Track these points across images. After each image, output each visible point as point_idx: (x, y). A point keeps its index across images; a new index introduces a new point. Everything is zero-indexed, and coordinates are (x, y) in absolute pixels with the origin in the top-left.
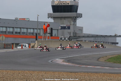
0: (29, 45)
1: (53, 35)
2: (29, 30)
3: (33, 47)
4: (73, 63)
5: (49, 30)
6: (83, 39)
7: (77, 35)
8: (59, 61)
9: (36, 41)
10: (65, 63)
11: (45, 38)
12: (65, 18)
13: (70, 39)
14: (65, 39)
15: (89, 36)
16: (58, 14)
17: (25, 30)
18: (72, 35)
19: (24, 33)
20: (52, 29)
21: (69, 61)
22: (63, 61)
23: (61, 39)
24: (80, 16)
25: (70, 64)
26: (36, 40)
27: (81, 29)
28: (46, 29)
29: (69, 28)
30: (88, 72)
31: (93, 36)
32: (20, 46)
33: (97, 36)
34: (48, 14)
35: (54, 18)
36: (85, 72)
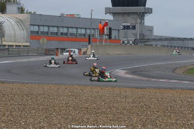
0: (80, 50)
1: (113, 37)
2: (79, 30)
3: (85, 53)
4: (139, 75)
5: (106, 31)
6: (154, 43)
7: (146, 38)
8: (121, 72)
9: (90, 46)
10: (128, 76)
11: (101, 41)
12: (128, 14)
13: (135, 42)
14: (128, 42)
15: (161, 39)
16: (119, 9)
17: (74, 31)
18: (138, 37)
19: (72, 34)
20: (110, 29)
21: (134, 72)
22: (126, 73)
23: (123, 42)
24: (150, 11)
25: (136, 77)
26: (89, 44)
27: (151, 29)
28: (103, 28)
29: (134, 27)
30: (159, 88)
31: (167, 39)
32: (67, 52)
33: (173, 39)
34: (106, 8)
35: (114, 14)
36: (155, 88)
